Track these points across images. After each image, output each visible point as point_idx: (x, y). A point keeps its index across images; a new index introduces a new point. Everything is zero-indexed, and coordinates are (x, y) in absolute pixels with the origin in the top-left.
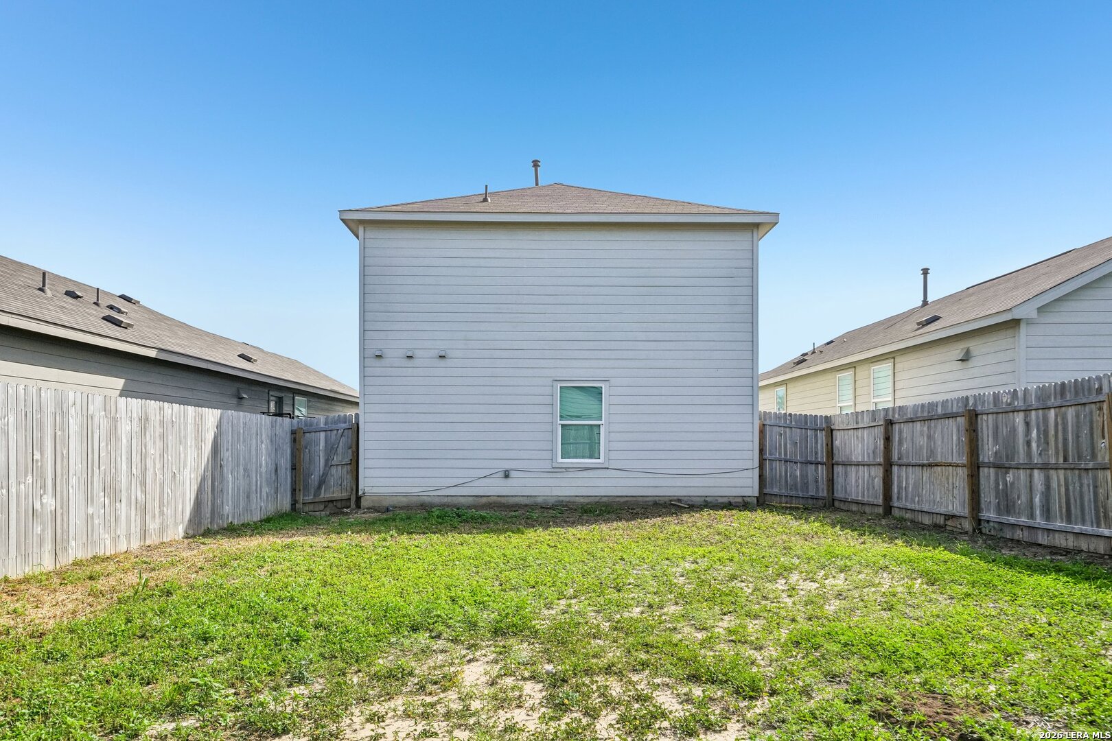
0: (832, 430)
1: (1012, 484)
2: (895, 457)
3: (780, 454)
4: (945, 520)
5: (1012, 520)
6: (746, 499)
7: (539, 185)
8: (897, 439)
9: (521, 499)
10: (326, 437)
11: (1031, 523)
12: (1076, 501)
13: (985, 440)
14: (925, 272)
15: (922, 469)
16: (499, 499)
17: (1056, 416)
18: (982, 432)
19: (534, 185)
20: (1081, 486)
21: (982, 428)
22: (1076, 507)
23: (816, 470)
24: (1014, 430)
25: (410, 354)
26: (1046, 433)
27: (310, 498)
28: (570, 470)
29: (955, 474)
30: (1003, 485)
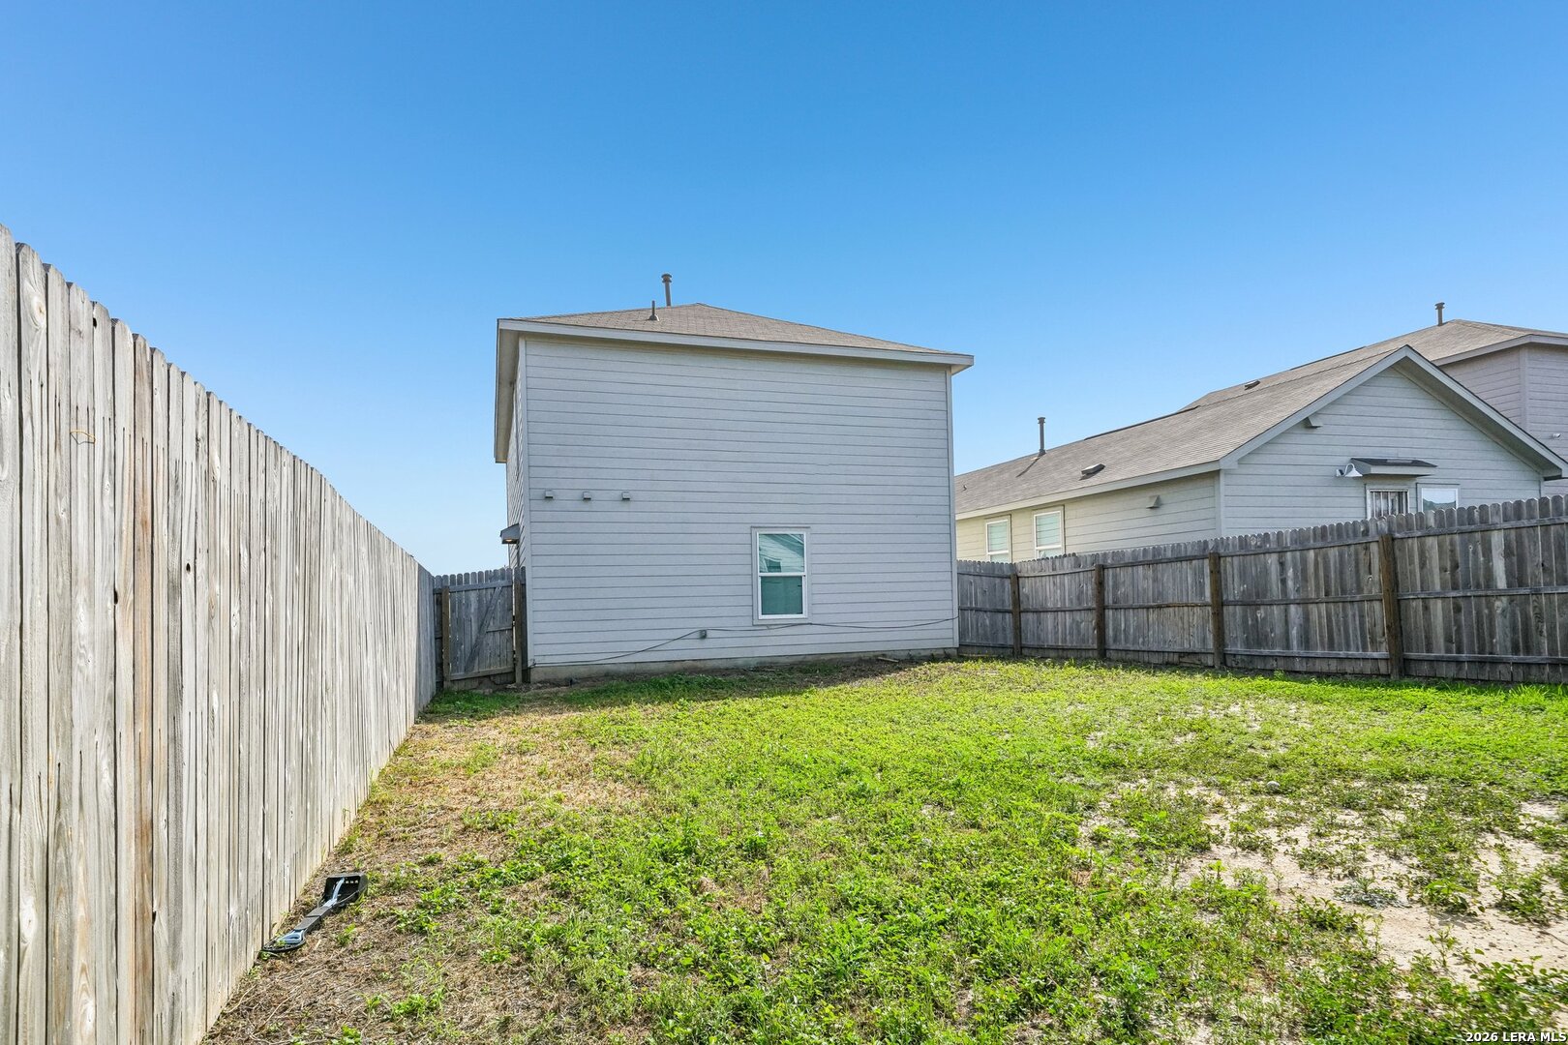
0: (1018, 578)
1: (1264, 619)
2: (1109, 599)
3: (971, 603)
4: (1180, 657)
5: (1266, 651)
6: (947, 651)
7: (672, 305)
8: (1111, 583)
9: (720, 662)
10: (479, 597)
11: (1288, 653)
12: (1339, 630)
13: (1230, 580)
14: (1042, 421)
15: (1148, 612)
16: (695, 663)
17: (1316, 556)
18: (1225, 573)
19: (666, 305)
20: (1345, 616)
21: (1225, 570)
22: (1340, 635)
23: (1004, 619)
24: (1266, 571)
25: (586, 495)
26: (1304, 570)
27: (461, 674)
28: (772, 627)
29: (1191, 613)
30: (1252, 620)
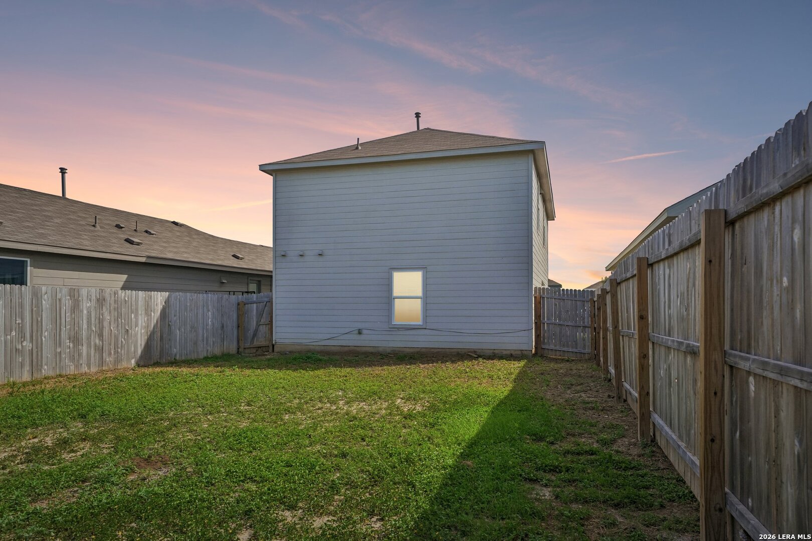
0: (594, 301)
3: (555, 319)
6: (524, 352)
9: (371, 348)
10: (257, 306)
16: (355, 348)
19: (417, 130)
23: (583, 331)
25: (301, 253)
27: (248, 345)
28: (401, 329)
